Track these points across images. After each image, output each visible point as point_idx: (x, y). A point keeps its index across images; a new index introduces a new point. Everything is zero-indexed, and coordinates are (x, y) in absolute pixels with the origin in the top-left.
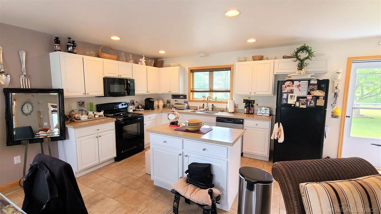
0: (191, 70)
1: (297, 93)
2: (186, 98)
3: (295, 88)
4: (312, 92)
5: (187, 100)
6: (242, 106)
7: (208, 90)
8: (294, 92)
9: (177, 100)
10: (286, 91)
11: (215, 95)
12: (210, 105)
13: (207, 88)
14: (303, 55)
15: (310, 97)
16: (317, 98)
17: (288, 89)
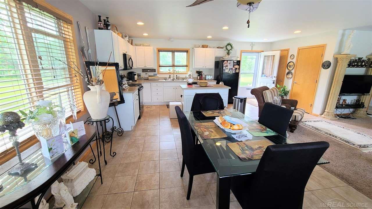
0: (159, 50)
1: (229, 67)
2: (155, 72)
3: (228, 64)
4: (235, 66)
5: (156, 73)
6: (196, 75)
7: (171, 65)
8: (228, 66)
9: (147, 73)
10: (225, 66)
11: (177, 69)
12: (175, 75)
13: (171, 64)
14: (229, 47)
15: (234, 69)
16: (236, 69)
17: (226, 64)
